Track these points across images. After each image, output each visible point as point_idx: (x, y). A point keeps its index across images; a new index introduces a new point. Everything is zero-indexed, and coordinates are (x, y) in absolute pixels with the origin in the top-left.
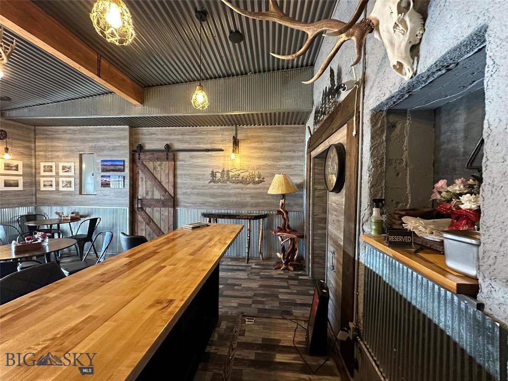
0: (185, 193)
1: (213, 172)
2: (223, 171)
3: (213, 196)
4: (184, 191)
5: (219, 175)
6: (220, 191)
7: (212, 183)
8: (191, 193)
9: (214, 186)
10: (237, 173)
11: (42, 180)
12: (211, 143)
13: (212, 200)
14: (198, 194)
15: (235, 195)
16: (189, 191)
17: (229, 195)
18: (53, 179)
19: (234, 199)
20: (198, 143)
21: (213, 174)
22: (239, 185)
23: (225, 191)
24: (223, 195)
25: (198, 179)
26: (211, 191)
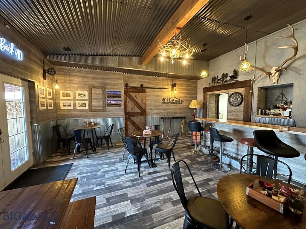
0: (151, 109)
1: (163, 99)
2: (168, 98)
3: (163, 109)
4: (150, 108)
5: (166, 100)
6: (166, 107)
7: (163, 104)
8: (154, 109)
9: (164, 105)
10: (173, 99)
11: (62, 102)
12: (163, 85)
13: (163, 112)
14: (157, 109)
15: (172, 109)
16: (153, 107)
17: (170, 109)
18: (72, 102)
19: (172, 111)
20: (157, 85)
21: (163, 100)
22: (174, 104)
23: (168, 107)
24: (168, 109)
25: (157, 102)
26: (163, 107)
